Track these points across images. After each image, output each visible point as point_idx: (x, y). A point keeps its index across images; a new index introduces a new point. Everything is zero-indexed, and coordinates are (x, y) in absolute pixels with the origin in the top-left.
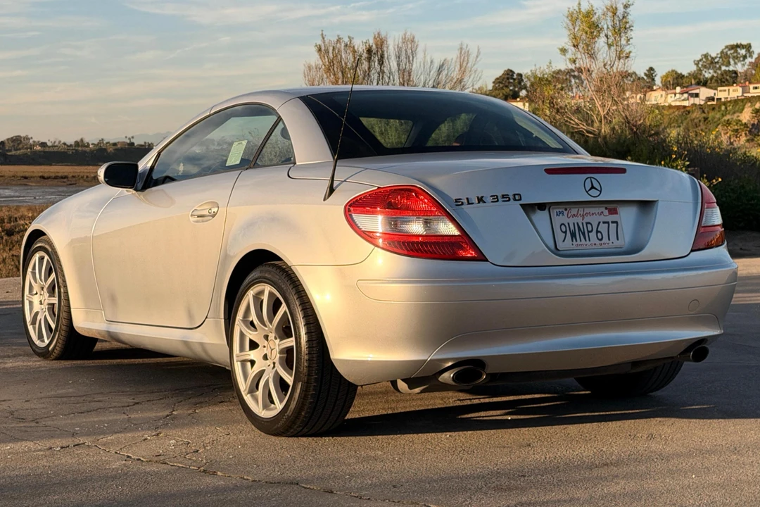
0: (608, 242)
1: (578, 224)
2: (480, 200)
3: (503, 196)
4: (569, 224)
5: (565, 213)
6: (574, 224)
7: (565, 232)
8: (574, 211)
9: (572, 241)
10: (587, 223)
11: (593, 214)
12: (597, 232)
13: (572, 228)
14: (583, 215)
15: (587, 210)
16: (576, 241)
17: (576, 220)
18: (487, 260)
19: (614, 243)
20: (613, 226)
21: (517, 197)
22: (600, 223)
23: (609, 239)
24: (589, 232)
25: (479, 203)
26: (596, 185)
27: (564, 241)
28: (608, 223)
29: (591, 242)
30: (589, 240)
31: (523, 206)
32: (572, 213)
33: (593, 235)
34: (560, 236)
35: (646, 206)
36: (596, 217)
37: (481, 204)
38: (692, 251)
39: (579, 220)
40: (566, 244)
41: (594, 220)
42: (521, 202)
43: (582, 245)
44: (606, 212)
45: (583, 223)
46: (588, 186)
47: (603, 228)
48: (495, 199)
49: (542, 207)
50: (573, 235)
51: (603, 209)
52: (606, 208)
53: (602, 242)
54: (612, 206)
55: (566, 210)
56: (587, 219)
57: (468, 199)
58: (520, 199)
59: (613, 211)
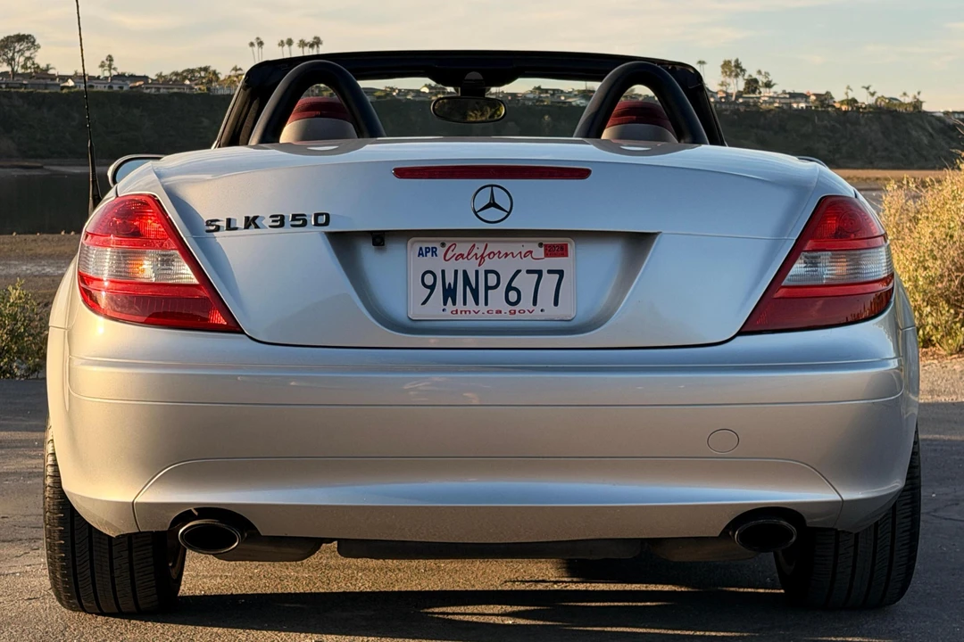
0: (531, 307)
1: (465, 272)
2: (251, 222)
3: (294, 217)
4: (443, 272)
5: (441, 251)
6: (456, 272)
7: (432, 288)
8: (462, 248)
9: (445, 303)
10: (487, 272)
11: (506, 255)
12: (509, 288)
13: (450, 279)
14: (482, 256)
15: (493, 247)
16: (454, 303)
17: (461, 265)
18: (242, 332)
19: (547, 310)
20: (549, 282)
21: (323, 219)
22: (518, 272)
23: (535, 303)
24: (487, 288)
25: (247, 227)
26: (501, 198)
27: (424, 303)
28: (540, 273)
29: (489, 307)
30: (486, 304)
32: (457, 251)
33: (497, 297)
34: (418, 293)
35: (639, 242)
36: (509, 262)
37: (252, 230)
38: (741, 333)
39: (471, 266)
40: (429, 309)
41: (506, 268)
42: (327, 229)
43: (467, 310)
44: (539, 252)
45: (477, 272)
46: (482, 201)
47: (525, 283)
48: (280, 221)
50: (449, 293)
51: (535, 247)
52: (541, 245)
53: (517, 308)
54: (556, 243)
55: (443, 245)
56: (490, 264)
57: (229, 221)
58: (327, 223)
59: (552, 252)
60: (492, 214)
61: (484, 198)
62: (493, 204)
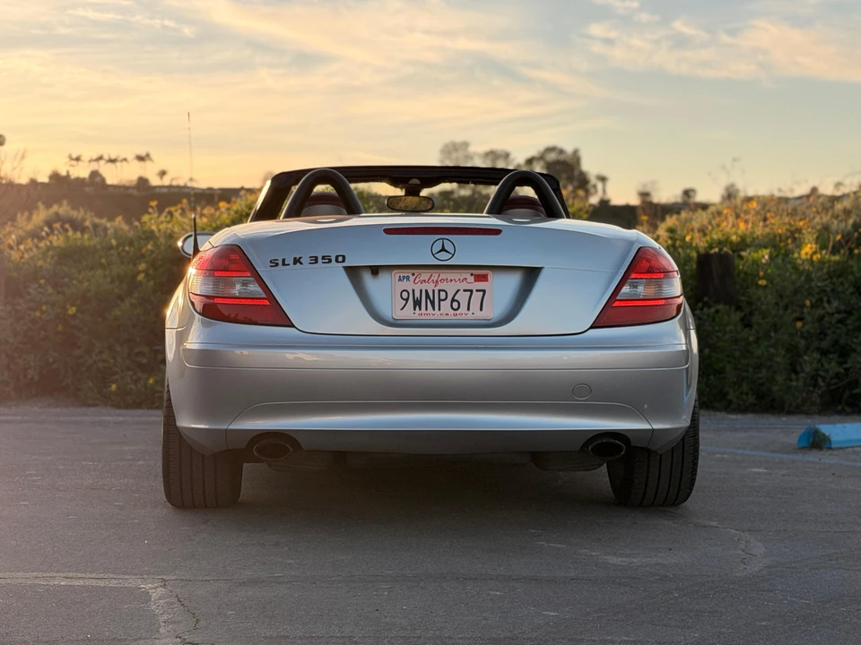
0: (467, 312)
1: (426, 291)
2: (297, 261)
3: (323, 258)
4: (413, 290)
5: (412, 278)
6: (421, 291)
7: (407, 300)
8: (425, 276)
9: (415, 309)
10: (439, 291)
11: (451, 280)
12: (453, 300)
13: (417, 295)
14: (437, 281)
15: (443, 276)
16: (420, 309)
17: (424, 287)
19: (475, 314)
20: (477, 296)
21: (341, 259)
22: (459, 290)
23: (468, 309)
24: (440, 300)
25: (295, 263)
26: (448, 246)
27: (402, 309)
28: (471, 291)
29: (441, 312)
30: (439, 309)
31: (344, 269)
32: (422, 279)
33: (446, 305)
34: (398, 303)
35: (531, 273)
36: (454, 284)
37: (298, 266)
38: (592, 327)
39: (430, 287)
40: (405, 313)
41: (451, 288)
42: (344, 264)
43: (428, 314)
44: (471, 279)
45: (434, 291)
47: (463, 298)
48: (314, 260)
49: (375, 269)
50: (417, 303)
51: (468, 276)
52: (472, 275)
53: (458, 312)
54: (481, 273)
55: (413, 274)
56: (442, 286)
57: (284, 260)
58: (344, 261)
59: (479, 278)
60: (443, 255)
61: (438, 247)
62: (443, 249)
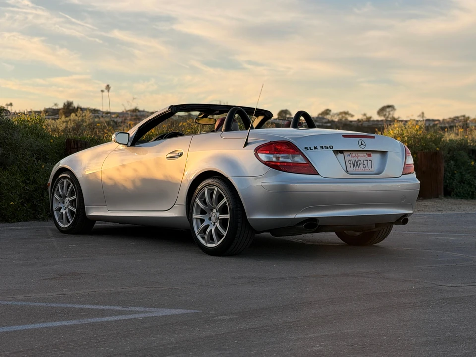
0: (368, 168)
2: (315, 148)
3: (325, 147)
4: (352, 160)
5: (350, 155)
6: (354, 160)
7: (350, 164)
8: (354, 155)
9: (353, 168)
10: (359, 160)
11: (361, 156)
12: (364, 164)
13: (353, 162)
15: (359, 154)
16: (355, 167)
18: (319, 174)
19: (370, 170)
20: (370, 163)
21: (331, 147)
22: (364, 160)
24: (360, 164)
26: (363, 143)
27: (350, 167)
28: (368, 160)
30: (360, 168)
31: (333, 151)
33: (362, 165)
34: (348, 165)
35: (383, 153)
36: (363, 157)
37: (316, 150)
38: (402, 174)
39: (356, 158)
40: (351, 169)
41: (362, 159)
42: (333, 149)
43: (357, 169)
44: (367, 156)
45: (357, 160)
46: (360, 144)
47: (366, 162)
48: (322, 148)
49: (341, 152)
50: (354, 165)
51: (366, 154)
53: (366, 169)
54: (369, 153)
56: (359, 158)
57: (310, 148)
58: (332, 148)
59: (370, 155)
60: (362, 146)
62: (362, 144)
